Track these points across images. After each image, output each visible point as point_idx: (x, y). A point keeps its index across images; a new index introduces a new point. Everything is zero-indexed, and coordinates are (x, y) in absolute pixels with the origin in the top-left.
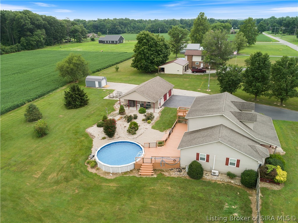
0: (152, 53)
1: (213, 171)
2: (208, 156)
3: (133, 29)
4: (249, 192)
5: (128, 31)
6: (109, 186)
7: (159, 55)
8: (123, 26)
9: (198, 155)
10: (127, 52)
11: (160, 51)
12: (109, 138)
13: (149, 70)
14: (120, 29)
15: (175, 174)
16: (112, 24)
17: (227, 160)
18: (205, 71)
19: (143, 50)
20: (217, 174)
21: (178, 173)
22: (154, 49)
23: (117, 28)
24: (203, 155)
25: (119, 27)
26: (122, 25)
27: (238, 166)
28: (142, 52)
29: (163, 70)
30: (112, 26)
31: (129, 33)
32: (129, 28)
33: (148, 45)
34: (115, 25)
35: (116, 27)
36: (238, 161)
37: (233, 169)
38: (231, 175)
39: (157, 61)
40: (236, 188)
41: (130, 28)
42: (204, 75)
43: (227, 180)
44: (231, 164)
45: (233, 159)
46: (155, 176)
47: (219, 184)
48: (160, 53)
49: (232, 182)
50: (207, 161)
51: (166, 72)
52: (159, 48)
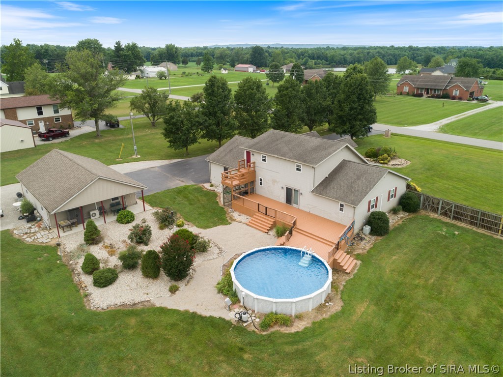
2: (377, 199)
4: (421, 214)
9: (370, 203)
12: (184, 283)
17: (389, 192)
18: (68, 133)
21: (365, 241)
24: (373, 201)
27: (395, 196)
36: (396, 189)
37: (392, 202)
40: (413, 218)
42: (72, 139)
43: (397, 217)
44: (392, 196)
45: (393, 190)
46: (359, 262)
47: (403, 224)
49: (402, 216)
50: (376, 206)
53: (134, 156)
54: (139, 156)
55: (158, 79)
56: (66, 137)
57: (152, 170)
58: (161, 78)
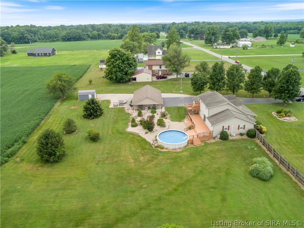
0: (125, 66)
1: (232, 134)
2: (229, 127)
3: (44, 37)
4: (253, 139)
5: (39, 39)
6: (183, 154)
7: (131, 67)
8: (32, 35)
9: (223, 127)
10: (76, 65)
11: (131, 64)
12: (150, 132)
13: (124, 80)
14: (30, 37)
15: (213, 141)
16: (19, 32)
17: (239, 126)
18: (167, 77)
19: (118, 64)
20: (234, 136)
21: (214, 140)
22: (127, 62)
23: (26, 37)
24: (226, 127)
25: (28, 35)
26: (31, 33)
27: (244, 129)
28: (117, 66)
29: (135, 79)
30: (20, 35)
31: (42, 41)
32: (39, 36)
33: (121, 60)
34: (22, 34)
35: (25, 35)
36: (244, 126)
37: (242, 131)
38: (241, 134)
39: (131, 73)
40: (247, 139)
41: (41, 36)
42: (167, 80)
43: (240, 137)
44: (241, 128)
45: (242, 126)
46: (203, 144)
47: (238, 140)
48: (131, 65)
49: (243, 137)
50: (228, 129)
51: (138, 80)
52: (131, 62)
53: (181, 91)
54: (182, 92)
55: (242, 49)
56: (165, 79)
57: (180, 98)
58: (244, 49)
